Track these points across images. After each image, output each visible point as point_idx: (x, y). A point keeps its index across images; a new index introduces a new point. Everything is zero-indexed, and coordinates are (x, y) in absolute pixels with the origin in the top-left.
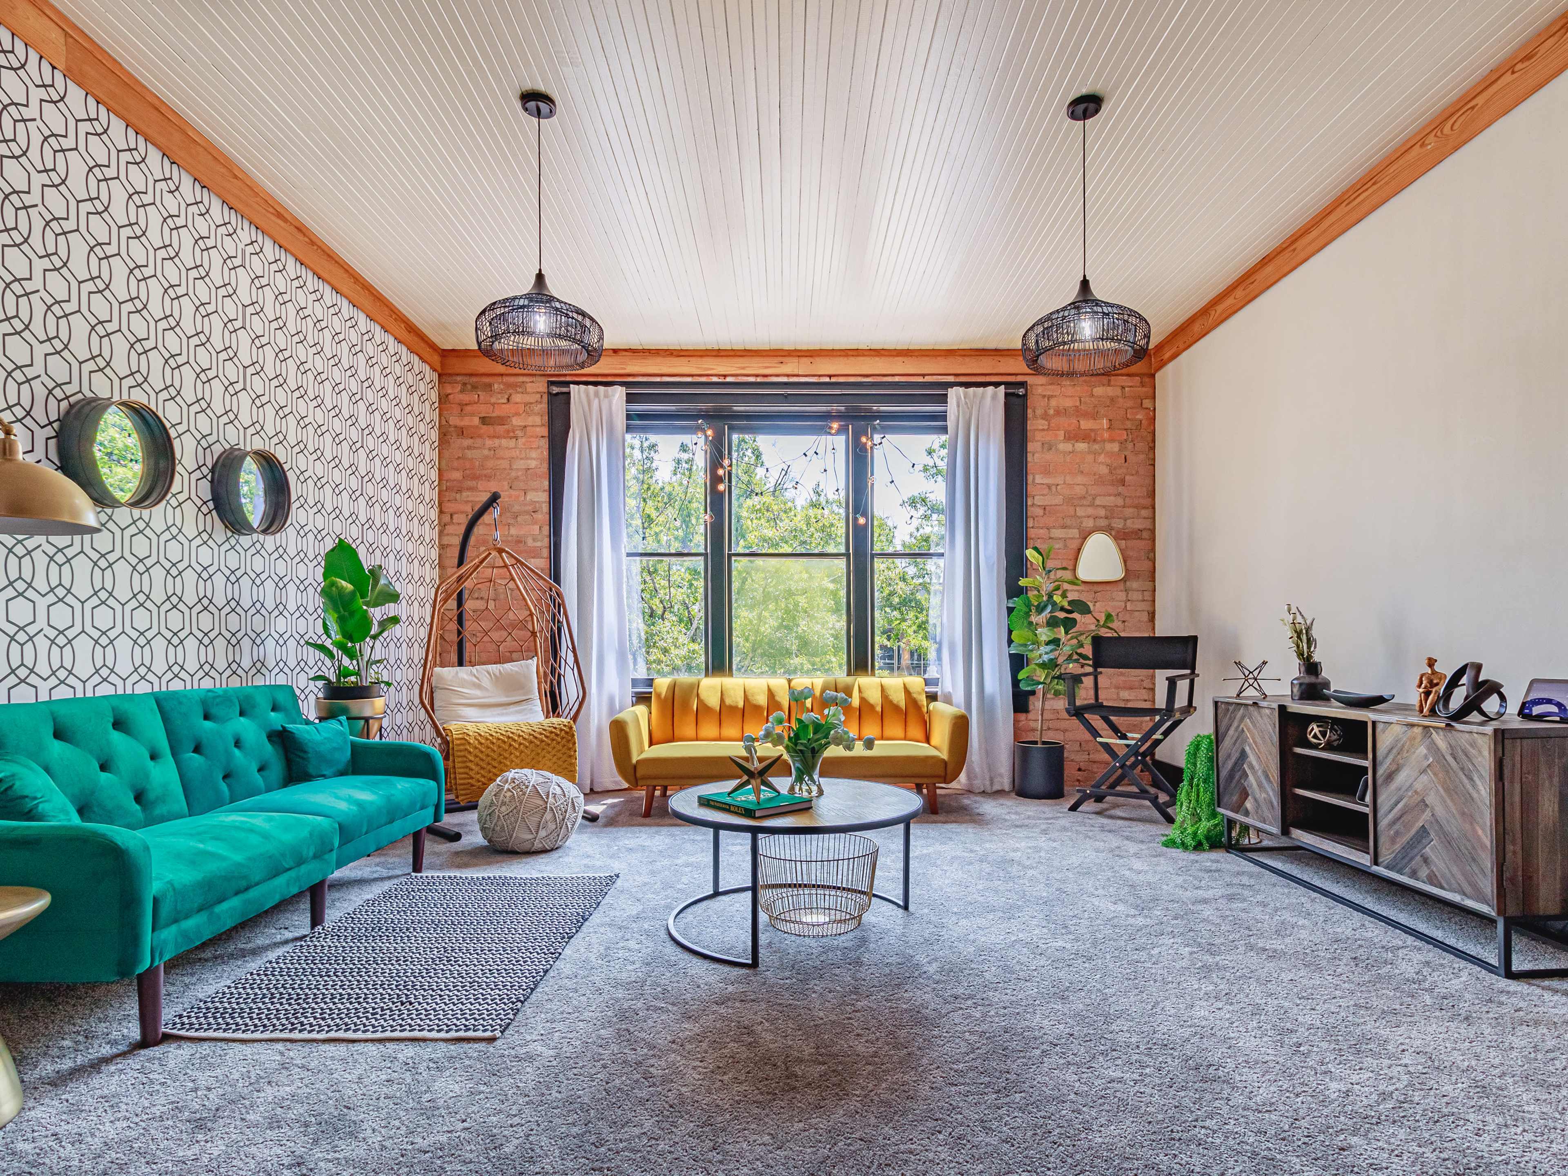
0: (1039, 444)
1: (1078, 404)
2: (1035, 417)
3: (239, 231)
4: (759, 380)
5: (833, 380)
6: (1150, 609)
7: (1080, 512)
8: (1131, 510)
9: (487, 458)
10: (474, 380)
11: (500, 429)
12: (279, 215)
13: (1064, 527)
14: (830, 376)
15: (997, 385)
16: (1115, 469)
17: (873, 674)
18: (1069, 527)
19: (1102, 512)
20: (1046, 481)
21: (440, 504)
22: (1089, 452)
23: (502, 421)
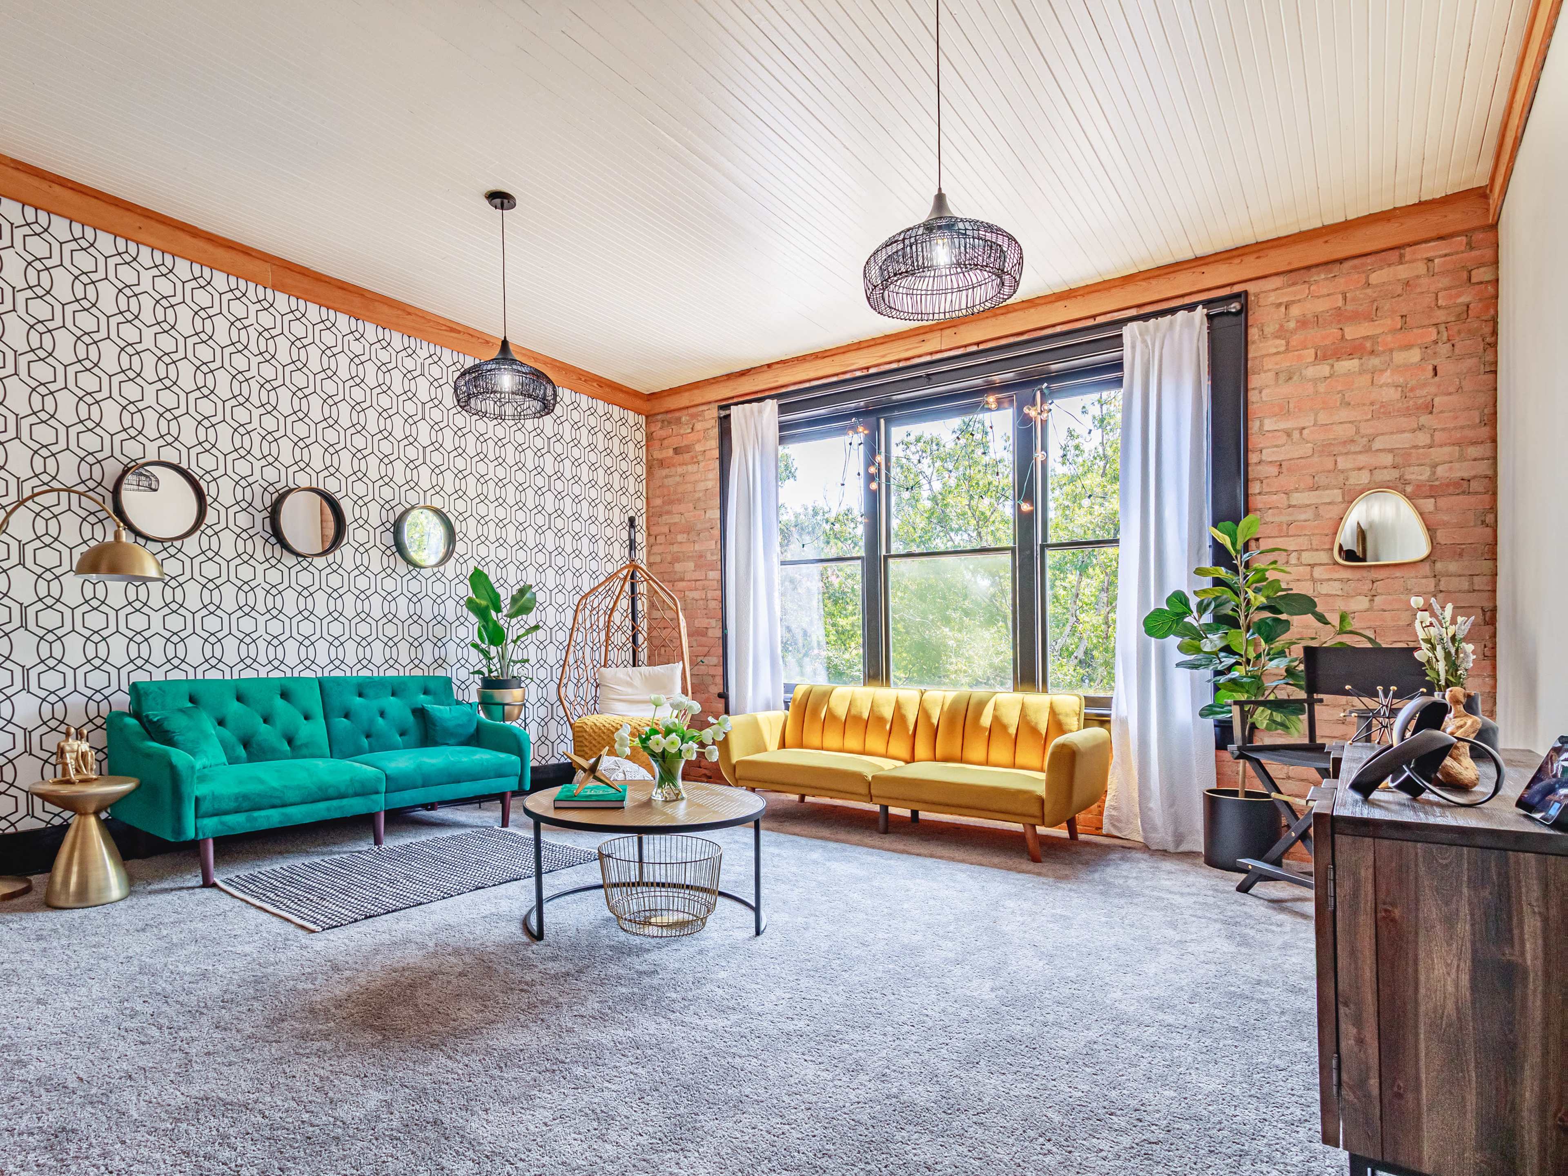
0: (1271, 375)
1: (1340, 303)
2: (1263, 336)
3: (418, 351)
4: (902, 364)
5: (982, 347)
6: (1488, 605)
7: (1343, 463)
8: (1447, 449)
9: (678, 483)
10: (669, 416)
11: (687, 456)
12: (452, 330)
13: (1315, 488)
14: (978, 344)
15: (1191, 307)
16: (1412, 390)
17: (1045, 690)
18: (1326, 488)
19: (1388, 459)
20: (1282, 425)
21: (648, 528)
22: (1362, 372)
23: (688, 449)
